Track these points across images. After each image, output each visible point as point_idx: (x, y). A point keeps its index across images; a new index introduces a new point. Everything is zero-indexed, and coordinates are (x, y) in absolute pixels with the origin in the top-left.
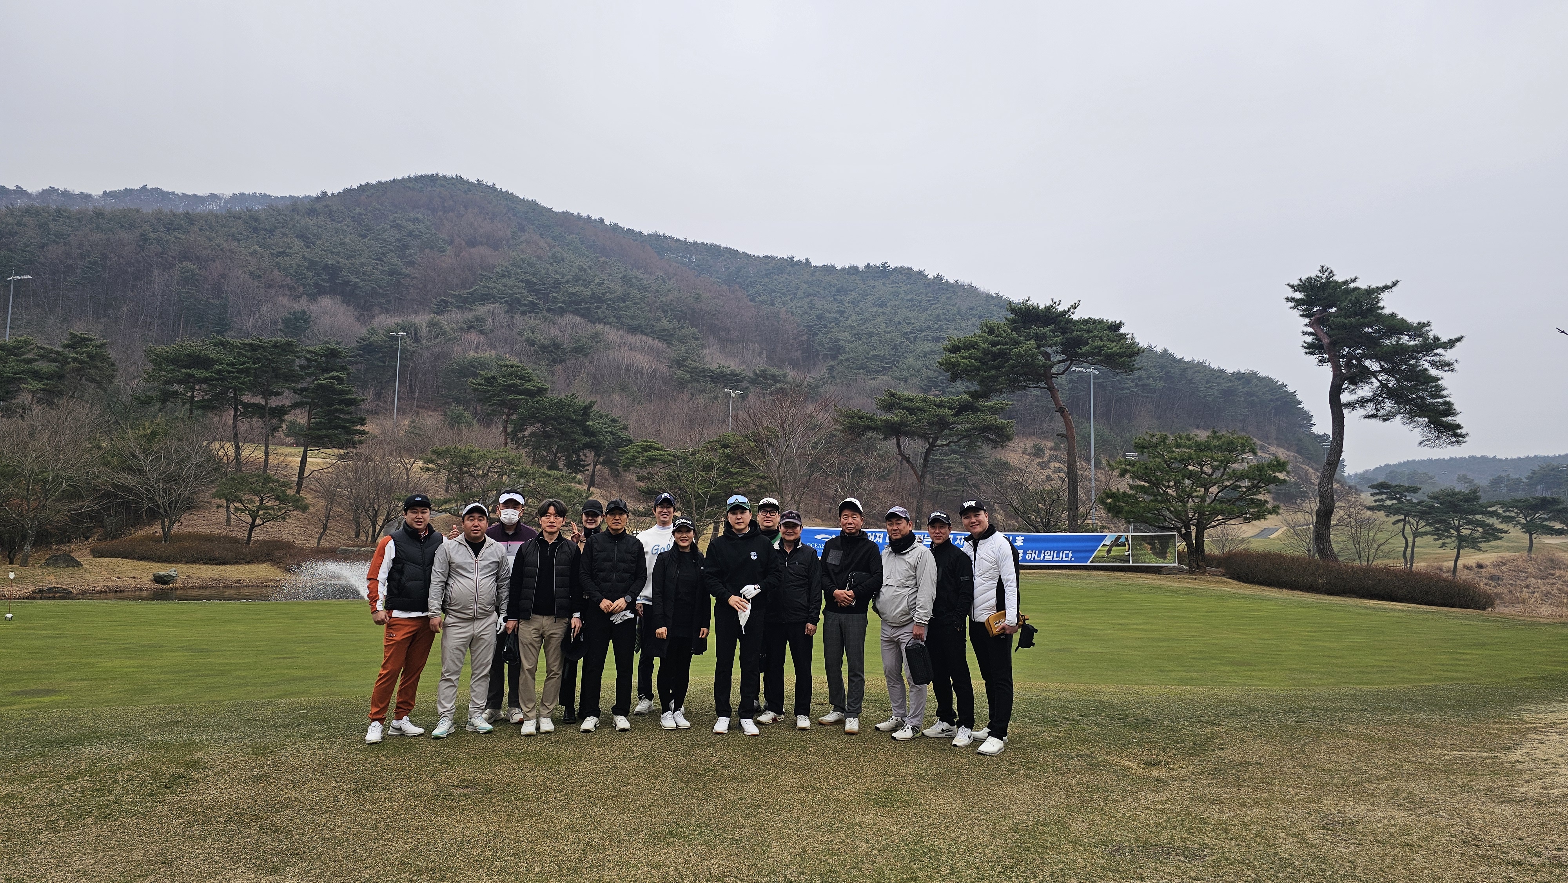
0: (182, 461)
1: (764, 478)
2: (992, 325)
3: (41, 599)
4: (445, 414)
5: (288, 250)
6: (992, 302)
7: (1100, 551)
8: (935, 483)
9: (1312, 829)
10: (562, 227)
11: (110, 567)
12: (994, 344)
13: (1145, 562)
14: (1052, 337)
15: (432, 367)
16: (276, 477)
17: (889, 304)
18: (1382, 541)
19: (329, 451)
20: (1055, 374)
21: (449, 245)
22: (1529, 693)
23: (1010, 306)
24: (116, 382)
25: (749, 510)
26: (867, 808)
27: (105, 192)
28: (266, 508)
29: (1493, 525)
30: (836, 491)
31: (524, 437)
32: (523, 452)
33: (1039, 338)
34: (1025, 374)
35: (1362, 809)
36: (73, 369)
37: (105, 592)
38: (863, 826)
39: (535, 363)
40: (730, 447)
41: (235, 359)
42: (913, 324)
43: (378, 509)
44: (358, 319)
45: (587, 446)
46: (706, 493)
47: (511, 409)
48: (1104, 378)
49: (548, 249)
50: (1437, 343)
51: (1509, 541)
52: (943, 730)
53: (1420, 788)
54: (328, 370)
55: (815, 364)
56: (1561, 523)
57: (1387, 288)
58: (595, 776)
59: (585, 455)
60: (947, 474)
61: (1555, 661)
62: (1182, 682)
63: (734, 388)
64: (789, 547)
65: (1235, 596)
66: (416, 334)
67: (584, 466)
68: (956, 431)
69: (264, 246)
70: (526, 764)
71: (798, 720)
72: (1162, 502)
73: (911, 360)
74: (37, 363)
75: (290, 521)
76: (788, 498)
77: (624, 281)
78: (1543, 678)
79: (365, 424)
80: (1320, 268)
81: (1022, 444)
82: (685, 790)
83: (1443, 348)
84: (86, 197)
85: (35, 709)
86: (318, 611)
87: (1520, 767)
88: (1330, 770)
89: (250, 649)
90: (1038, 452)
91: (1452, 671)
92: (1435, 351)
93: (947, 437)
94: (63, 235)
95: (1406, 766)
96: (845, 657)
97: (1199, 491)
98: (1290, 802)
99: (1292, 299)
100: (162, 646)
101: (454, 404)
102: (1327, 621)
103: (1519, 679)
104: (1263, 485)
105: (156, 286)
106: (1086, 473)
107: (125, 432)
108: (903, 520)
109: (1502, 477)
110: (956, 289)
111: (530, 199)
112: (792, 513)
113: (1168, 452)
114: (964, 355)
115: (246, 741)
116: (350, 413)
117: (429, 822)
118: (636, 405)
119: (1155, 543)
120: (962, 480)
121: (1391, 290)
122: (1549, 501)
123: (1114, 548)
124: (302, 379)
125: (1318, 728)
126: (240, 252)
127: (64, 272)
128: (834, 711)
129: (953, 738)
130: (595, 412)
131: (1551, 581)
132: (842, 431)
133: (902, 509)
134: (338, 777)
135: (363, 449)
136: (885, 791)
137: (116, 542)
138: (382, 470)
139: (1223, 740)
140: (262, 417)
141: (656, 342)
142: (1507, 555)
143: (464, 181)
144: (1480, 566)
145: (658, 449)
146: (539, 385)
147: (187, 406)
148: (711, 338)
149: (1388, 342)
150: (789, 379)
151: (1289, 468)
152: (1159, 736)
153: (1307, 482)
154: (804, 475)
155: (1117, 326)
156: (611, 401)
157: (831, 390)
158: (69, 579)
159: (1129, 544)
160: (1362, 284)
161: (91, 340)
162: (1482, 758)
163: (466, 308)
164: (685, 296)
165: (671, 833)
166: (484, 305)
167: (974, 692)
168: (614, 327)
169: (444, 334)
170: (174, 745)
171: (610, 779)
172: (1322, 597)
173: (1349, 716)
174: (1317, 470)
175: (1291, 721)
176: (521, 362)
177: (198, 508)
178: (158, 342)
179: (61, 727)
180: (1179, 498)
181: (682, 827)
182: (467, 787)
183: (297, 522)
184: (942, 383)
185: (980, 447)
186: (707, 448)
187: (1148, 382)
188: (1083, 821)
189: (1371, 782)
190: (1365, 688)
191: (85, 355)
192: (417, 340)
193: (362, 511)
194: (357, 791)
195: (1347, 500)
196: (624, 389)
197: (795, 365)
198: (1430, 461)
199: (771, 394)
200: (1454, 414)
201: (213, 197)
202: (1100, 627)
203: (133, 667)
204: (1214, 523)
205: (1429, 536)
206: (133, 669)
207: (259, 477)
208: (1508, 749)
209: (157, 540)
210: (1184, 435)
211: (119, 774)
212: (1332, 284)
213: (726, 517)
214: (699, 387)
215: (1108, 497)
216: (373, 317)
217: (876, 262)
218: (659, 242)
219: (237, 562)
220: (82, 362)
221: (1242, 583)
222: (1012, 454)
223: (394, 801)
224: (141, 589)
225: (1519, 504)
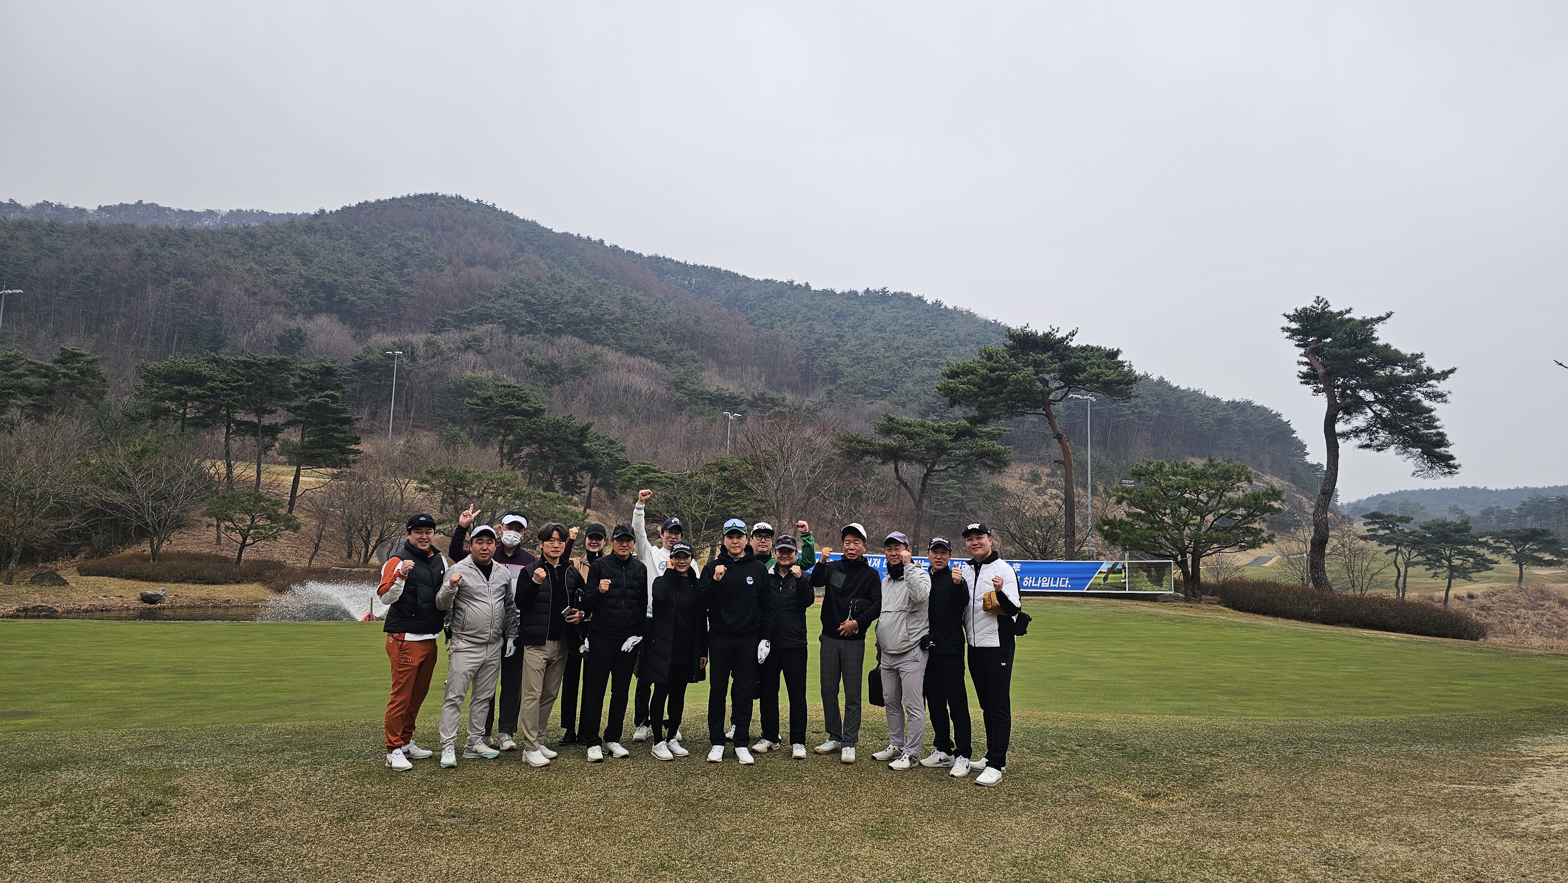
0: (173, 479)
1: (762, 501)
2: (991, 351)
3: (25, 617)
4: (441, 434)
5: (285, 268)
6: (990, 329)
7: (1097, 578)
8: (932, 508)
9: (1314, 864)
10: (561, 247)
11: (97, 585)
12: (992, 370)
13: (1141, 590)
14: (1050, 363)
15: (428, 386)
16: (267, 496)
17: (888, 329)
18: (1376, 571)
19: (322, 470)
20: (1053, 401)
21: (448, 264)
22: (1525, 724)
23: (1009, 333)
24: (107, 398)
25: (746, 535)
26: (863, 840)
27: (100, 207)
28: (257, 527)
29: (1483, 555)
30: (834, 515)
31: (520, 458)
32: (519, 473)
33: (1037, 364)
34: (1023, 400)
35: (1364, 844)
36: (63, 384)
37: (91, 611)
38: (859, 859)
39: (533, 384)
40: (728, 470)
41: (228, 376)
42: (912, 349)
43: (372, 529)
44: (354, 338)
45: (584, 467)
46: (703, 516)
47: (508, 430)
48: (1101, 406)
49: (547, 269)
50: (1430, 374)
51: (1499, 571)
52: (940, 760)
53: (1420, 822)
54: (323, 389)
55: (813, 388)
56: (1551, 554)
57: (1381, 319)
58: (585, 805)
59: (582, 477)
60: (945, 500)
61: (1549, 693)
62: (1180, 711)
63: (733, 411)
64: (785, 572)
65: (1231, 625)
66: (412, 353)
67: (581, 488)
68: (954, 456)
69: (261, 264)
70: (516, 793)
71: (794, 748)
72: (1158, 530)
73: (909, 385)
74: (27, 378)
75: (281, 541)
76: (786, 522)
77: (623, 303)
78: (1538, 710)
79: (360, 443)
80: (1315, 298)
81: (1019, 471)
82: (678, 820)
83: (1436, 379)
84: (82, 211)
85: (12, 731)
86: (307, 632)
87: (1519, 802)
88: (1330, 803)
89: (236, 671)
90: (1035, 478)
91: (1448, 702)
92: (1429, 382)
93: (945, 462)
94: (55, 249)
95: (1406, 799)
96: (841, 683)
97: (1196, 519)
98: (1291, 836)
99: (1288, 329)
100: (146, 668)
101: (450, 424)
102: (1322, 650)
103: (1514, 711)
104: (1258, 514)
105: (150, 301)
106: (1083, 500)
107: (115, 449)
108: (902, 545)
109: (1492, 508)
110: (954, 314)
111: (530, 220)
112: (787, 538)
113: (1165, 480)
114: (962, 380)
115: (228, 767)
116: (345, 432)
117: (414, 853)
118: (634, 427)
119: (1151, 571)
120: (959, 506)
121: (1385, 321)
122: (1538, 532)
123: (1111, 575)
124: (296, 397)
125: (1317, 760)
126: (236, 269)
127: (56, 287)
128: (830, 740)
129: (951, 768)
130: (592, 434)
131: (1541, 612)
132: (839, 455)
133: (901, 535)
134: (321, 805)
135: (357, 469)
136: (882, 823)
137: (103, 560)
138: (376, 489)
139: (1222, 771)
140: (255, 435)
141: (655, 364)
142: (1497, 585)
143: (463, 200)
144: (1471, 596)
145: (655, 471)
146: (537, 406)
147: (179, 423)
148: (710, 362)
149: (1382, 373)
150: (788, 402)
151: (1284, 497)
152: (1157, 766)
153: (1300, 512)
154: (801, 499)
155: (1115, 354)
156: (609, 422)
157: (829, 413)
158: (54, 598)
159: (1125, 572)
160: (1357, 315)
161: (82, 355)
162: (1481, 791)
163: (464, 328)
164: (684, 318)
165: (662, 865)
166: (482, 324)
167: (972, 721)
168: (613, 348)
169: (442, 353)
170: (153, 771)
171: (602, 808)
172: (1317, 626)
173: (1347, 747)
174: (1311, 499)
175: (1289, 752)
176: (518, 382)
177: (188, 526)
178: (151, 358)
179: (38, 751)
180: (1176, 526)
181: (674, 860)
182: (454, 817)
183: (288, 542)
184: (941, 408)
185: (977, 473)
186: (705, 470)
187: (1144, 410)
188: (1083, 855)
189: (1371, 816)
190: (1362, 719)
191: (76, 371)
192: (414, 359)
193: (355, 532)
194: (341, 820)
195: (1340, 530)
196: (621, 411)
197: (794, 388)
198: (1422, 491)
199: (769, 417)
200: (1447, 445)
201: (210, 213)
202: (1096, 655)
203: (116, 689)
204: (1209, 552)
205: (1421, 566)
206: (114, 692)
207: (250, 496)
208: (1507, 782)
209: (146, 559)
210: (1181, 463)
211: (95, 800)
212: (1327, 315)
213: (723, 541)
214: (697, 409)
215: (1105, 524)
216: (370, 336)
217: (876, 287)
218: (660, 265)
219: (227, 582)
220: (72, 378)
221: (1237, 612)
222: (1009, 480)
223: (379, 831)
224: (128, 609)
225: (1509, 535)
